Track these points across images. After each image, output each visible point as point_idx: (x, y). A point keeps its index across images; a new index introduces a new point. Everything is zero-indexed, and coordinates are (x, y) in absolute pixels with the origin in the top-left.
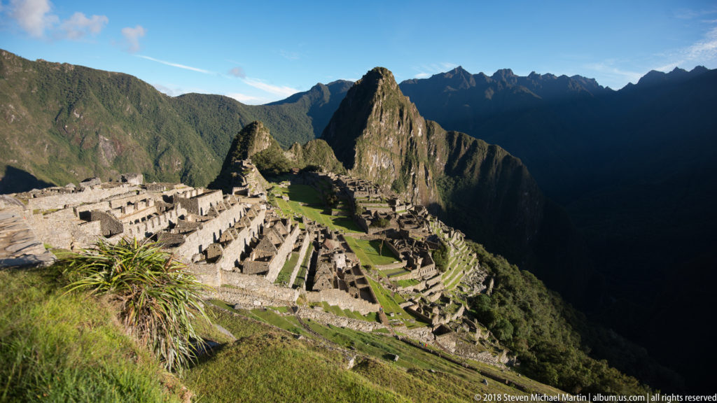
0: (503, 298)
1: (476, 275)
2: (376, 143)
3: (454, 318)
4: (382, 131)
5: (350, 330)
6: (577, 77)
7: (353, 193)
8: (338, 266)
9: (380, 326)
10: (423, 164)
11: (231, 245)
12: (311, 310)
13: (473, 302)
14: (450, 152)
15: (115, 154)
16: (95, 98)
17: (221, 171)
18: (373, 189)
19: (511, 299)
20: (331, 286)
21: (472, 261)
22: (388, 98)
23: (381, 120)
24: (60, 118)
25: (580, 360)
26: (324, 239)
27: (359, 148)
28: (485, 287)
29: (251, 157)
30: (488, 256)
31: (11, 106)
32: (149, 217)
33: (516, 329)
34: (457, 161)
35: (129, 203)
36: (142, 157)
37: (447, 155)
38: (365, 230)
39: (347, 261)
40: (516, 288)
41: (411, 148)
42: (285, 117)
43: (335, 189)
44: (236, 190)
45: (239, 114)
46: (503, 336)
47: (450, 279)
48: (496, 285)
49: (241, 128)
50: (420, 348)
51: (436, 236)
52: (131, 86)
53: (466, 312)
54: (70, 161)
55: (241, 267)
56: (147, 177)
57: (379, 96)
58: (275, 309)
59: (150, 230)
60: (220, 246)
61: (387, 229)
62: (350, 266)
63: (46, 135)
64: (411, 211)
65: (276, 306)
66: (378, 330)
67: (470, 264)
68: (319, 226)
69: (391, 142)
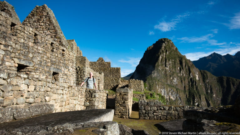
2: (163, 80)
4: (168, 73)
10: (204, 97)
14: (223, 91)
22: (170, 53)
23: (166, 66)
34: (230, 96)
37: (221, 92)
41: (192, 85)
57: (163, 51)
69: (175, 80)
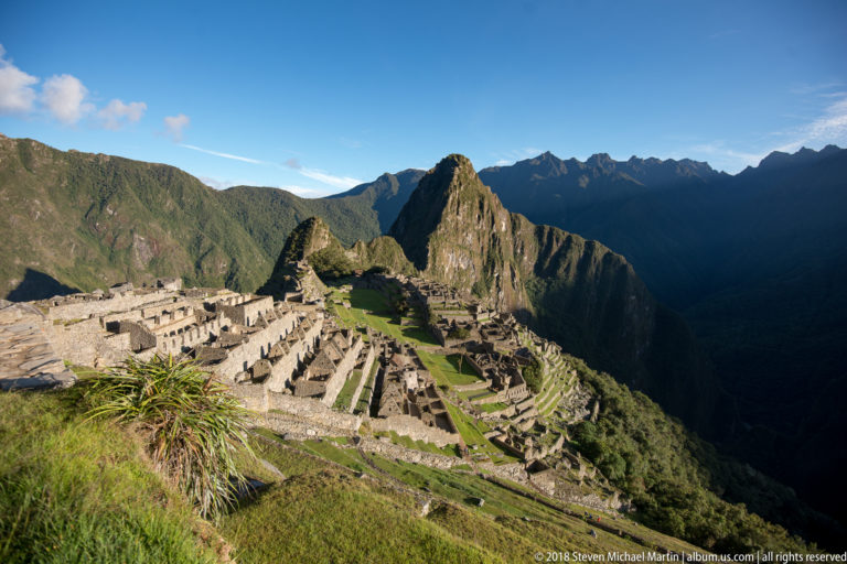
0: (612, 427)
1: (577, 397)
2: (452, 239)
3: (552, 451)
4: (460, 226)
5: (424, 466)
6: (686, 160)
7: (426, 298)
8: (409, 387)
9: (461, 462)
10: (508, 264)
11: (281, 362)
12: (376, 441)
13: (575, 431)
14: (540, 250)
15: (151, 255)
16: (132, 193)
17: (273, 274)
18: (450, 293)
19: (621, 427)
20: (401, 411)
21: (572, 380)
22: (466, 188)
23: (458, 214)
24: (90, 215)
25: (711, 504)
26: (392, 353)
27: (433, 246)
28: (588, 412)
29: (308, 258)
30: (591, 373)
31: (37, 202)
32: (187, 328)
33: (629, 465)
34: (549, 259)
35: (165, 312)
36: (182, 259)
37: (537, 254)
38: (440, 342)
39: (420, 381)
40: (627, 414)
41: (493, 245)
42: (347, 212)
43: (404, 294)
44: (289, 295)
45: (294, 208)
46: (613, 475)
47: (546, 402)
48: (602, 409)
49: (296, 225)
50: (510, 489)
51: (526, 349)
52: (173, 179)
53: (566, 445)
54: (99, 264)
55: (292, 388)
56: (187, 282)
57: (455, 186)
58: (332, 440)
59: (188, 344)
60: (269, 363)
61: (466, 341)
62: (423, 387)
63: (74, 234)
64: (496, 320)
65: (334, 436)
66: (458, 467)
67: (570, 383)
68: (386, 338)
69: (470, 238)
